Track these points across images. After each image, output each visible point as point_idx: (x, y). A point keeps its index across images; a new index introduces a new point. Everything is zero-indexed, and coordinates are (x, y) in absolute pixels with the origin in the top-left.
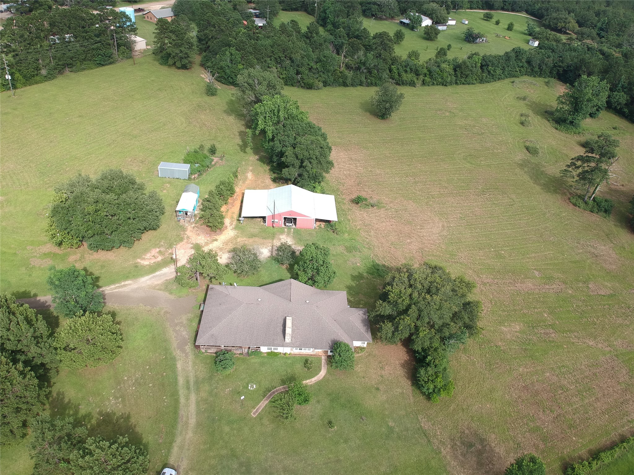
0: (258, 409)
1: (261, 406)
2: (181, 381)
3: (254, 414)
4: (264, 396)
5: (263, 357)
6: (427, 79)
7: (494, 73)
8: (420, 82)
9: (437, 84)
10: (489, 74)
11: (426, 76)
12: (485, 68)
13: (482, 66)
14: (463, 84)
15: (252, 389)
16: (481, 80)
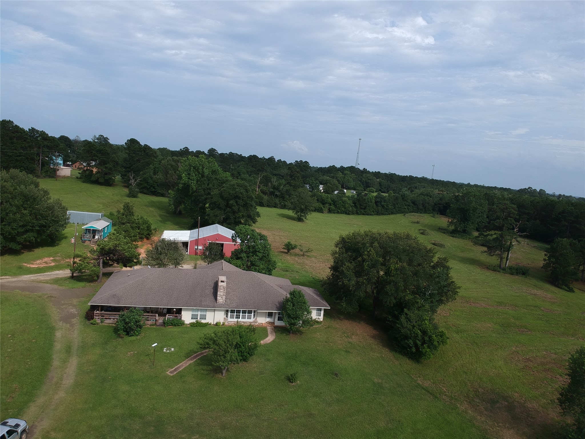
0: (177, 368)
1: (182, 365)
2: (58, 346)
3: (171, 372)
4: (187, 358)
5: (187, 327)
6: (332, 207)
7: (387, 208)
8: (327, 210)
9: (341, 213)
10: (383, 208)
11: (331, 205)
12: (379, 204)
13: (376, 202)
14: (363, 214)
15: (168, 351)
16: (377, 212)
